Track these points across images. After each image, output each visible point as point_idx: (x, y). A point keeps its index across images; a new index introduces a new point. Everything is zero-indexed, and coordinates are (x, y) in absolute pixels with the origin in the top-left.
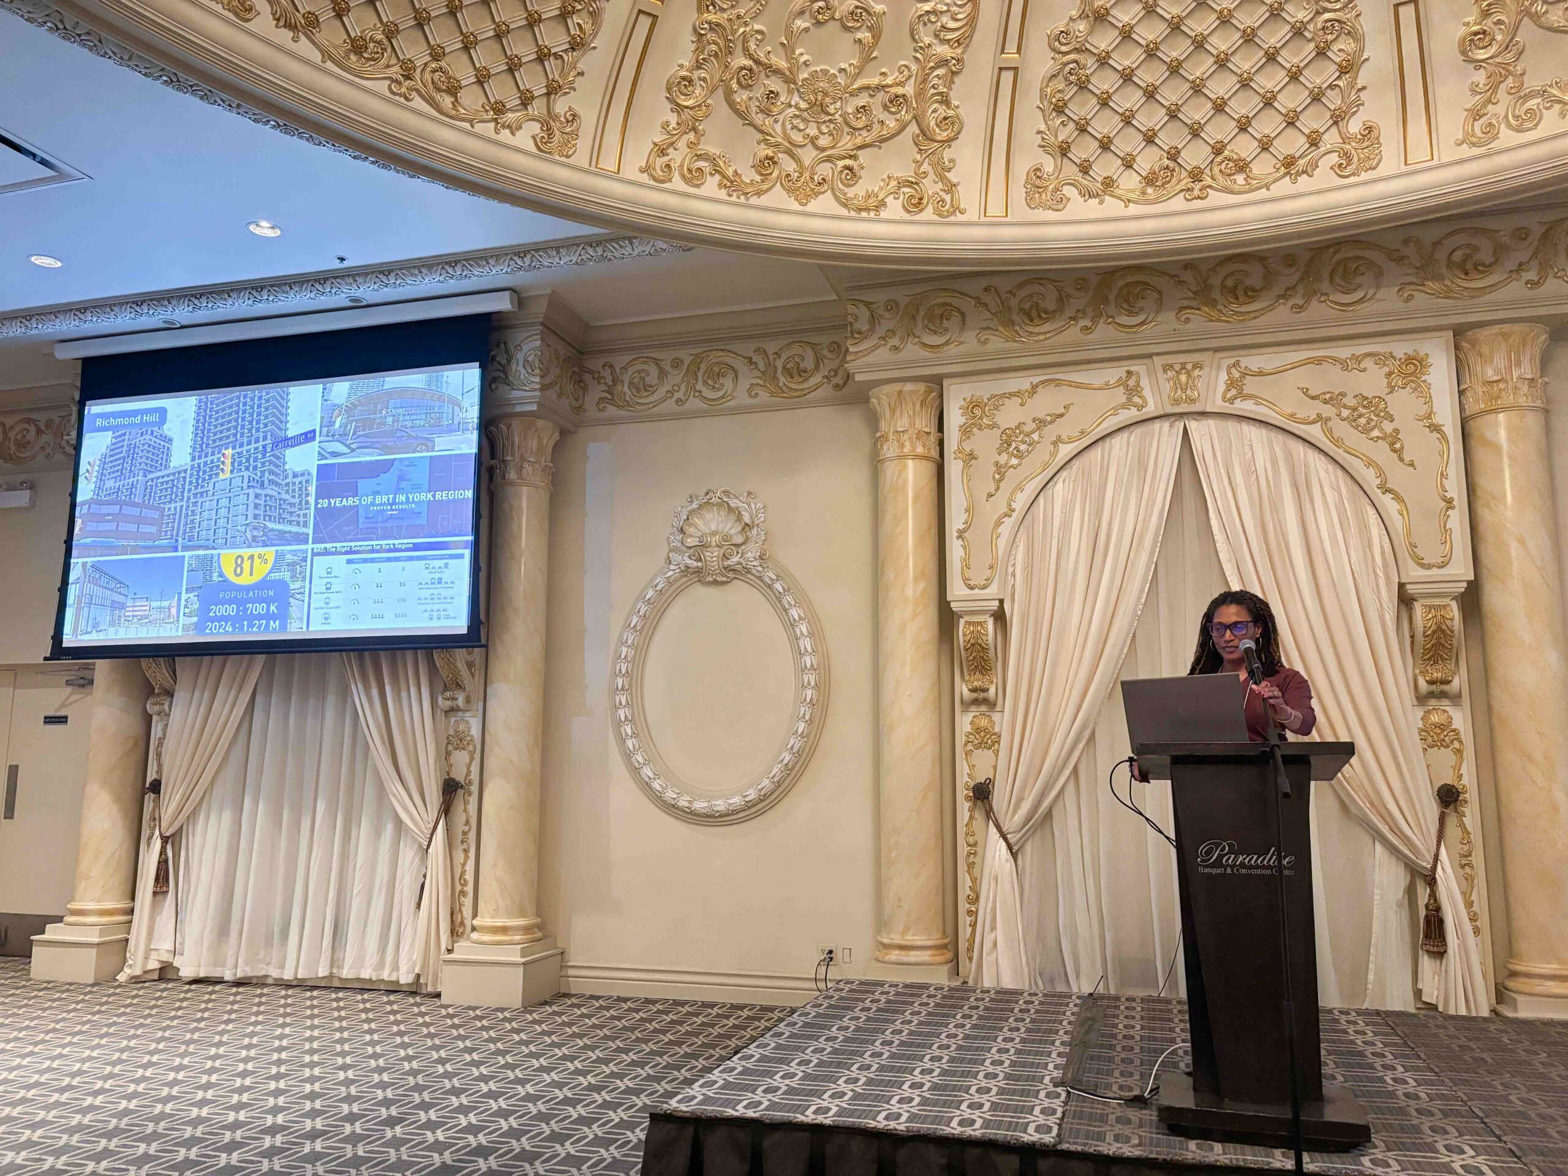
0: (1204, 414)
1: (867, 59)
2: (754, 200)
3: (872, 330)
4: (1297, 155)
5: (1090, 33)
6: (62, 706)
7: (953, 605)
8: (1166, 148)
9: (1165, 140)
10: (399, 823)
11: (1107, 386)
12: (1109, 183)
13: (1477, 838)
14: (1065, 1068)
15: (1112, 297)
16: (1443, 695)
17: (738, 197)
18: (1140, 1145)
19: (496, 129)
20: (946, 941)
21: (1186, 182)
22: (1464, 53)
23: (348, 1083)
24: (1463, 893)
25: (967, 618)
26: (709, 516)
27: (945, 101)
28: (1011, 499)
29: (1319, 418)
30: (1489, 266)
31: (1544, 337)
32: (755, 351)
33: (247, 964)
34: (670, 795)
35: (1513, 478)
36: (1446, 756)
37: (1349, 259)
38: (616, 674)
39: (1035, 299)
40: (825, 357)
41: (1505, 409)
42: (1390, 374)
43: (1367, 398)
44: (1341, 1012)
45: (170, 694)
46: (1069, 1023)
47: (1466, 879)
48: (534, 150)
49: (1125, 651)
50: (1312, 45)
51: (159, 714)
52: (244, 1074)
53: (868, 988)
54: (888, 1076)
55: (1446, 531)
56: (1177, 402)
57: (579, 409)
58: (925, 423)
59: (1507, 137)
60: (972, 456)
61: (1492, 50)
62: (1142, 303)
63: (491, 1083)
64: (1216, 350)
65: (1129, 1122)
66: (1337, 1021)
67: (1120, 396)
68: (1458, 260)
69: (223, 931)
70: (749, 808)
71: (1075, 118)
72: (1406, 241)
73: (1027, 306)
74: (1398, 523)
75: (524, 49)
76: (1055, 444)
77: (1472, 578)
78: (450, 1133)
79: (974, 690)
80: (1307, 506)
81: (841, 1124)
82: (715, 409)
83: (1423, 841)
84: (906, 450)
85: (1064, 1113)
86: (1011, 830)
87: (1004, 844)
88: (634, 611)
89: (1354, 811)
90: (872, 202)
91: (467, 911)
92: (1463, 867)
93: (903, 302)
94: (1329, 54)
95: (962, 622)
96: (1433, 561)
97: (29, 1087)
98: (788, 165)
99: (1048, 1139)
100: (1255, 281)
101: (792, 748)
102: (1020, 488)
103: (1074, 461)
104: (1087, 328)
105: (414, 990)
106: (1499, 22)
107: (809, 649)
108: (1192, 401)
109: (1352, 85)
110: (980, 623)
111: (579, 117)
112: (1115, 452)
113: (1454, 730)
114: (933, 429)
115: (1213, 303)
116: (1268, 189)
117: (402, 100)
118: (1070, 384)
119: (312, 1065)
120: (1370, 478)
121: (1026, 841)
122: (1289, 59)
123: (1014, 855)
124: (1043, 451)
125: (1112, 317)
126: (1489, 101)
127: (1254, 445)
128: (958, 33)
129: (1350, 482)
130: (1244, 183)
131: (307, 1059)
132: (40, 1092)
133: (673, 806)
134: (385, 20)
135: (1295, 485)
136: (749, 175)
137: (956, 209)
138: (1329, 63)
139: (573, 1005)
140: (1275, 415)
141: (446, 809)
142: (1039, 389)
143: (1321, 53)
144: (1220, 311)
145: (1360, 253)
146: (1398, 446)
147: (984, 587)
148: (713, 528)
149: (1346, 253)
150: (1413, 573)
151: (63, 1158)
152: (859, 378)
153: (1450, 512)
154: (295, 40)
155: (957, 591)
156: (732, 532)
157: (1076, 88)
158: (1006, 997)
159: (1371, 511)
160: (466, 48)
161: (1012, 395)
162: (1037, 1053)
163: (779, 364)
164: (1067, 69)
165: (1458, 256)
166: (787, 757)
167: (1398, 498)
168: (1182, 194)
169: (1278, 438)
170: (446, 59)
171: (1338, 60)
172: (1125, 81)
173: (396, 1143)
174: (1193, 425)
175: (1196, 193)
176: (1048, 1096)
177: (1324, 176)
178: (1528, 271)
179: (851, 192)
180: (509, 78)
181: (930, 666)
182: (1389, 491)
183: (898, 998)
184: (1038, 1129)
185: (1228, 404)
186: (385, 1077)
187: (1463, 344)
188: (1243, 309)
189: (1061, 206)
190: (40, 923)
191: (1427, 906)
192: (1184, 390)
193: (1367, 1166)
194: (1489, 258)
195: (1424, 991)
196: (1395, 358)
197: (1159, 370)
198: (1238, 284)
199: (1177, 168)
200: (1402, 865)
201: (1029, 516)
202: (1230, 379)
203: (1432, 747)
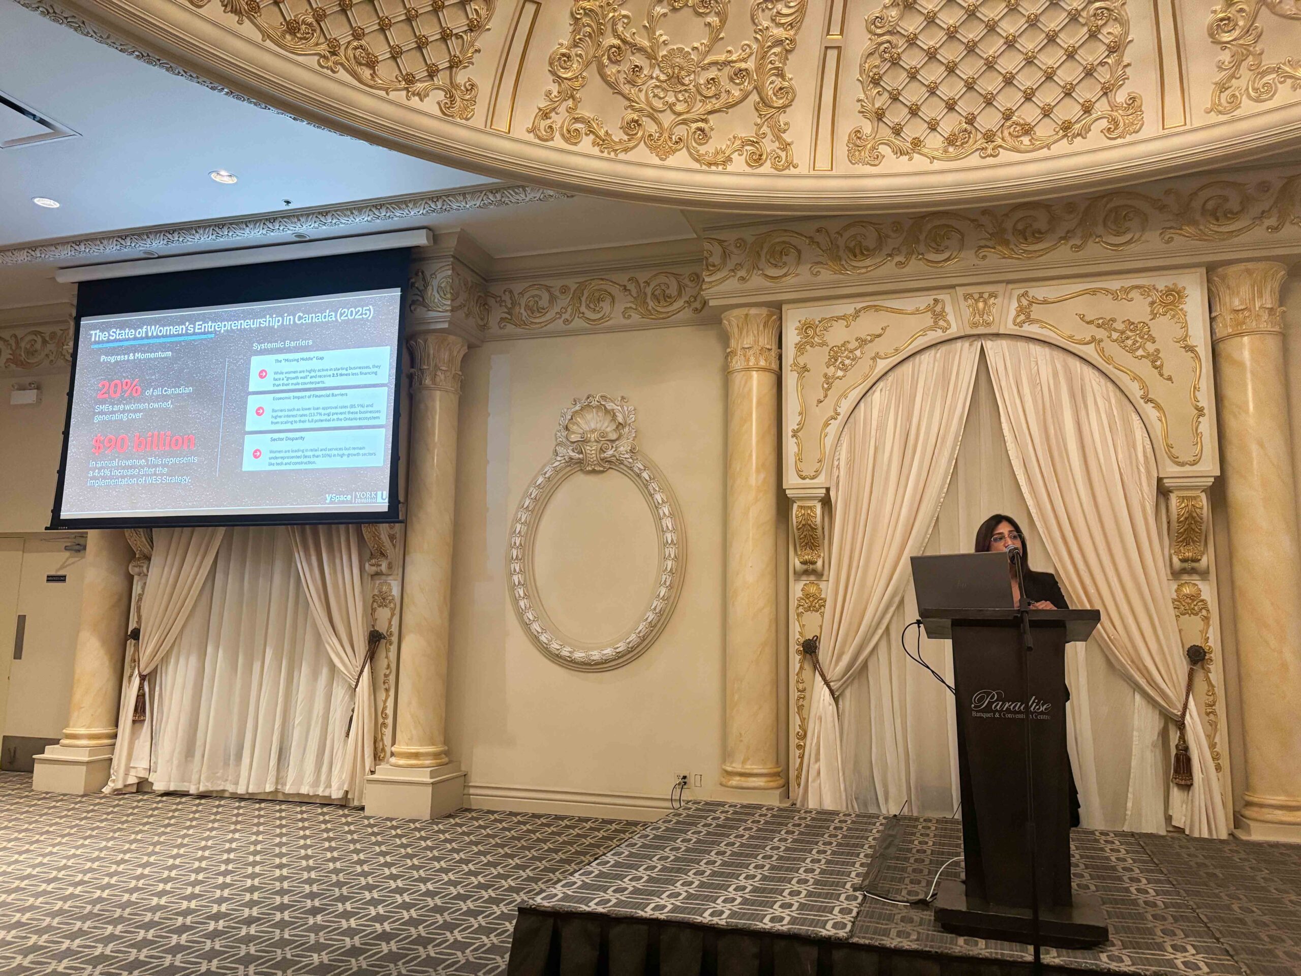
0: (997, 335)
1: (716, 40)
2: (622, 156)
3: (724, 263)
4: (1073, 121)
5: (901, 18)
6: (62, 567)
7: (788, 492)
8: (964, 114)
9: (963, 107)
10: (333, 667)
11: (917, 312)
12: (917, 143)
13: (1220, 692)
14: (866, 876)
15: (922, 237)
16: (1193, 571)
17: (609, 153)
18: (917, 940)
19: (407, 96)
20: (779, 769)
21: (981, 143)
22: (1211, 35)
23: (282, 879)
24: (1208, 736)
25: (799, 504)
26: (589, 416)
27: (781, 74)
28: (837, 404)
29: (1093, 340)
30: (1237, 213)
31: (1283, 273)
32: (629, 280)
33: (208, 780)
34: (555, 646)
35: (1254, 390)
36: (1196, 621)
37: (1119, 207)
38: (512, 546)
39: (859, 239)
40: (687, 286)
41: (1250, 333)
42: (1152, 303)
43: (1133, 323)
44: (1102, 833)
45: (148, 558)
46: (874, 839)
47: (1211, 725)
48: (439, 114)
49: (930, 531)
50: (1085, 29)
51: (139, 574)
52: (198, 871)
53: (711, 808)
54: (718, 880)
55: (1198, 435)
56: (975, 325)
57: (484, 327)
58: (766, 340)
59: (1247, 106)
60: (805, 369)
61: (1235, 34)
62: (947, 242)
63: (399, 881)
64: (1009, 282)
65: (911, 921)
66: (1097, 841)
67: (928, 320)
68: (1211, 208)
69: (189, 752)
70: (619, 658)
71: (889, 89)
72: (1168, 192)
73: (852, 245)
74: (1157, 428)
75: (430, 31)
76: (874, 359)
77: (1218, 474)
78: (361, 922)
79: (804, 563)
80: (1083, 413)
81: (673, 919)
82: (595, 328)
83: (1174, 692)
84: (751, 364)
85: (858, 913)
86: (833, 679)
87: (827, 690)
88: (527, 494)
89: (1118, 667)
90: (720, 158)
91: (388, 739)
92: (1208, 714)
93: (750, 240)
94: (1100, 36)
95: (795, 506)
96: (1186, 459)
97: (23, 879)
98: (652, 128)
99: (842, 934)
100: (1042, 223)
101: (655, 609)
102: (844, 395)
103: (890, 373)
104: (900, 263)
105: (343, 804)
106: (1241, 10)
107: (670, 528)
108: (989, 324)
109: (1119, 62)
110: (810, 508)
111: (477, 87)
112: (924, 367)
113: (1202, 601)
114: (774, 347)
115: (1006, 243)
116: (1049, 149)
117: (329, 72)
118: (887, 309)
119: (254, 864)
120: (1135, 390)
121: (847, 687)
122: (1066, 40)
123: (836, 700)
124: (864, 365)
125: (922, 254)
126: (1233, 76)
127: (1039, 362)
128: (790, 19)
129: (1118, 393)
130: (1029, 143)
131: (251, 859)
132: (31, 883)
133: (557, 655)
134: (314, 6)
135: (1073, 396)
136: (618, 135)
137: (790, 164)
138: (1100, 44)
139: (473, 818)
140: (1059, 338)
141: (371, 656)
142: (861, 314)
143: (1093, 35)
144: (1012, 249)
145: (1129, 202)
146: (1158, 363)
147: (813, 478)
148: (593, 426)
149: (1117, 202)
150: (1170, 469)
151: (45, 937)
152: (712, 303)
153: (1201, 419)
154: (240, 23)
155: (791, 480)
156: (608, 429)
157: (889, 64)
158: (824, 817)
159: (1135, 417)
160: (382, 29)
161: (839, 318)
162: (843, 863)
163: (649, 290)
164: (882, 48)
165: (1210, 205)
166: (651, 616)
167: (1158, 407)
168: (978, 153)
169: (1058, 355)
170: (366, 38)
171: (1107, 41)
172: (930, 58)
173: (316, 929)
174: (989, 345)
175: (989, 151)
176: (847, 898)
177: (1095, 137)
178: (1269, 218)
179: (702, 150)
180: (418, 54)
181: (769, 542)
182: (1151, 401)
183: (736, 817)
184: (835, 926)
185: (1017, 327)
186: (313, 875)
187: (1215, 278)
188: (1031, 248)
189: (877, 162)
190: (40, 744)
191: (1177, 746)
192: (981, 315)
193: (1104, 961)
194: (1236, 207)
195: (1174, 817)
196: (1157, 291)
197: (961, 299)
198: (1027, 227)
199: (974, 131)
200: (1157, 712)
201: (851, 420)
202: (1020, 306)
203: (1184, 614)
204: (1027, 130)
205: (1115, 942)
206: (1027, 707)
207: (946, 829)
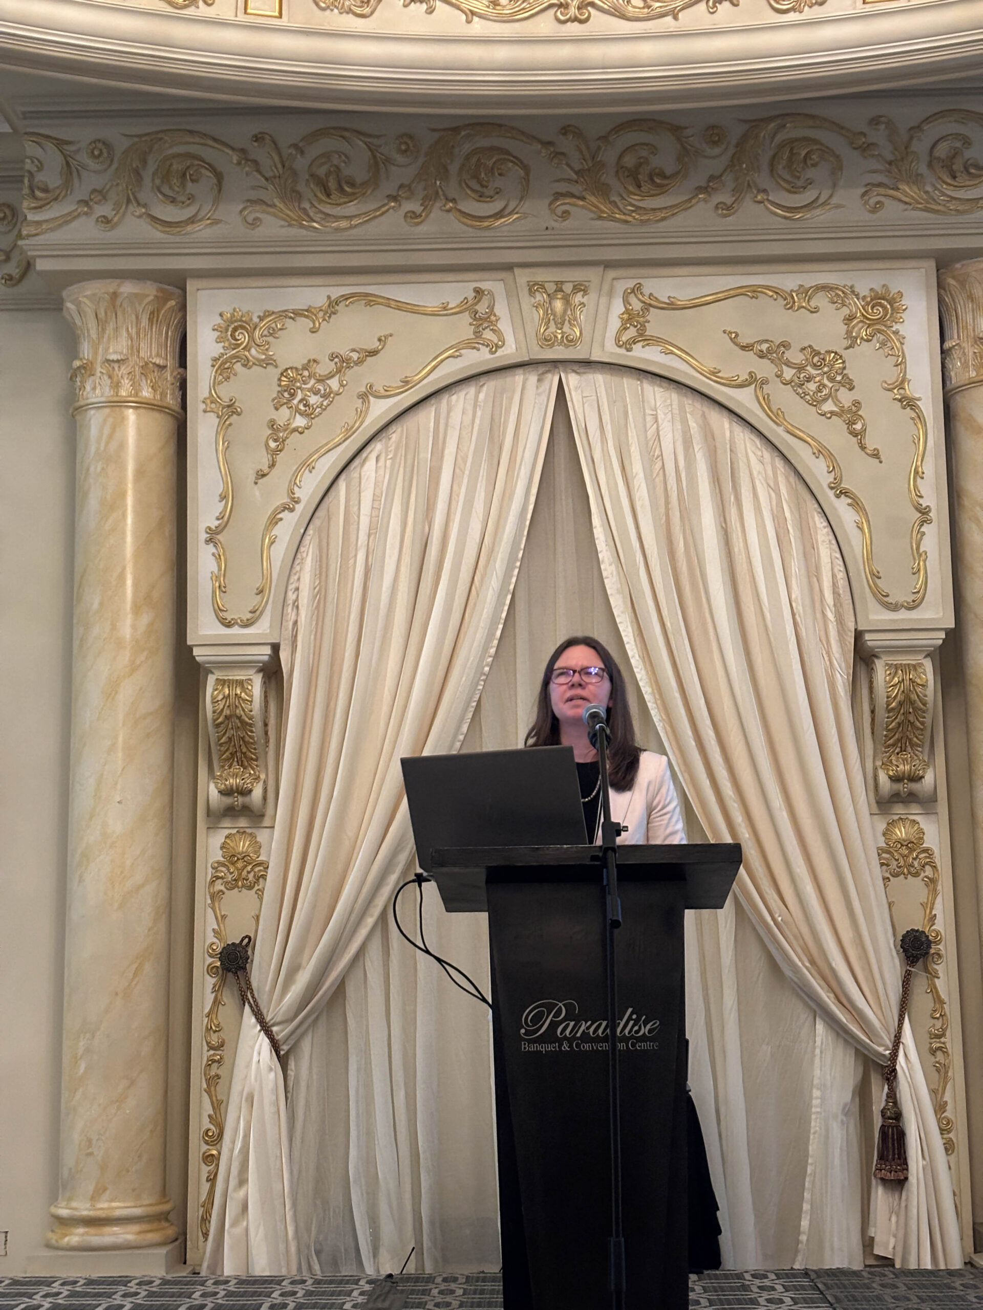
3: (67, 184)
7: (196, 652)
11: (443, 310)
13: (952, 1010)
15: (454, 168)
16: (911, 798)
20: (166, 1207)
24: (933, 1092)
25: (219, 674)
28: (294, 482)
29: (752, 380)
36: (916, 887)
37: (797, 140)
39: (335, 162)
42: (849, 319)
43: (818, 353)
44: (754, 1276)
47: (938, 1071)
53: (23, 1289)
55: (920, 555)
56: (548, 341)
58: (154, 348)
60: (231, 409)
62: (498, 182)
64: (608, 265)
66: (745, 1288)
67: (464, 327)
68: (943, 156)
72: (875, 121)
73: (322, 171)
74: (856, 542)
77: (951, 625)
79: (227, 792)
80: (732, 511)
83: (878, 1013)
84: (123, 393)
86: (279, 1019)
87: (266, 1041)
89: (788, 972)
92: (933, 1052)
93: (122, 145)
95: (211, 680)
96: (901, 599)
100: (666, 160)
102: (308, 465)
103: (393, 427)
104: (413, 215)
108: (570, 342)
110: (241, 683)
112: (456, 417)
113: (926, 850)
114: (171, 362)
115: (603, 190)
116: (676, 18)
118: (388, 303)
120: (819, 471)
123: (283, 1060)
124: (345, 409)
125: (454, 200)
127: (661, 416)
129: (793, 479)
135: (716, 479)
140: (693, 372)
142: (341, 307)
144: (614, 203)
145: (809, 133)
146: (858, 426)
147: (247, 624)
149: (792, 131)
150: (877, 616)
152: (41, 265)
153: (925, 528)
155: (204, 628)
158: (253, 1288)
159: (820, 522)
161: (297, 313)
165: (942, 150)
167: (856, 504)
168: (550, 13)
169: (694, 407)
174: (572, 381)
175: (571, 13)
177: (754, 7)
182: (844, 493)
185: (622, 351)
187: (952, 281)
188: (647, 203)
189: (367, 10)
191: (883, 1113)
192: (560, 325)
195: (877, 1239)
196: (857, 296)
197: (524, 293)
198: (641, 164)
200: (853, 1052)
201: (321, 513)
202: (627, 311)
203: (896, 875)
206: (617, 1031)
207: (482, 1292)
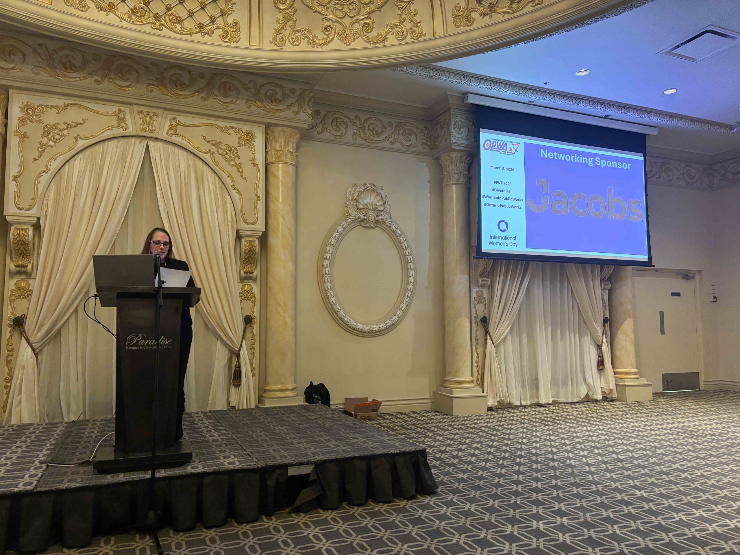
0: (157, 139)
4: (205, 24)
7: (7, 217)
11: (107, 114)
12: (112, 6)
13: (257, 338)
14: (48, 456)
15: (113, 68)
16: (250, 278)
18: (81, 482)
21: (152, 19)
24: (250, 360)
25: (16, 226)
28: (48, 163)
29: (209, 152)
30: (280, 101)
31: (298, 136)
35: (283, 191)
36: (249, 303)
37: (227, 82)
39: (69, 58)
41: (282, 162)
42: (240, 138)
43: (230, 147)
44: (195, 413)
46: (57, 435)
47: (252, 354)
55: (257, 209)
56: (144, 130)
59: (288, 46)
60: (25, 136)
61: (285, 6)
62: (129, 76)
64: (166, 109)
65: (78, 473)
66: (192, 417)
67: (114, 121)
68: (269, 95)
72: (250, 81)
73: (64, 61)
74: (238, 204)
76: (76, 138)
77: (264, 230)
79: (17, 266)
80: (201, 190)
83: (236, 338)
85: (42, 475)
86: (35, 341)
87: (30, 348)
89: (210, 327)
92: (251, 349)
95: (13, 228)
96: (251, 221)
99: (29, 488)
100: (186, 80)
102: (54, 158)
103: (87, 150)
104: (98, 81)
108: (152, 131)
110: (25, 230)
112: (110, 149)
113: (253, 293)
115: (165, 86)
116: (191, 36)
118: (87, 108)
120: (228, 182)
121: (45, 346)
123: (36, 355)
124: (69, 141)
125: (112, 79)
126: (283, 28)
127: (180, 159)
129: (220, 183)
130: (180, 29)
135: (197, 179)
140: (191, 147)
142: (69, 107)
144: (168, 90)
145: (231, 81)
146: (241, 170)
147: (28, 210)
149: (226, 79)
150: (243, 226)
153: (258, 202)
155: (10, 210)
158: (22, 428)
159: (228, 197)
161: (52, 107)
162: (34, 451)
165: (269, 93)
167: (239, 192)
168: (150, 25)
169: (190, 156)
174: (151, 144)
175: (157, 26)
176: (35, 469)
177: (216, 38)
178: (294, 107)
182: (235, 189)
184: (24, 485)
185: (169, 137)
187: (269, 132)
188: (179, 92)
189: (84, 10)
191: (235, 366)
192: (148, 125)
193: (189, 469)
194: (281, 98)
195: (231, 401)
196: (242, 132)
197: (136, 114)
198: (177, 80)
199: (148, 10)
200: (228, 350)
201: (58, 175)
202: (171, 125)
203: (244, 300)
204: (180, 21)
205: (196, 460)
206: (158, 343)
207: (107, 423)
